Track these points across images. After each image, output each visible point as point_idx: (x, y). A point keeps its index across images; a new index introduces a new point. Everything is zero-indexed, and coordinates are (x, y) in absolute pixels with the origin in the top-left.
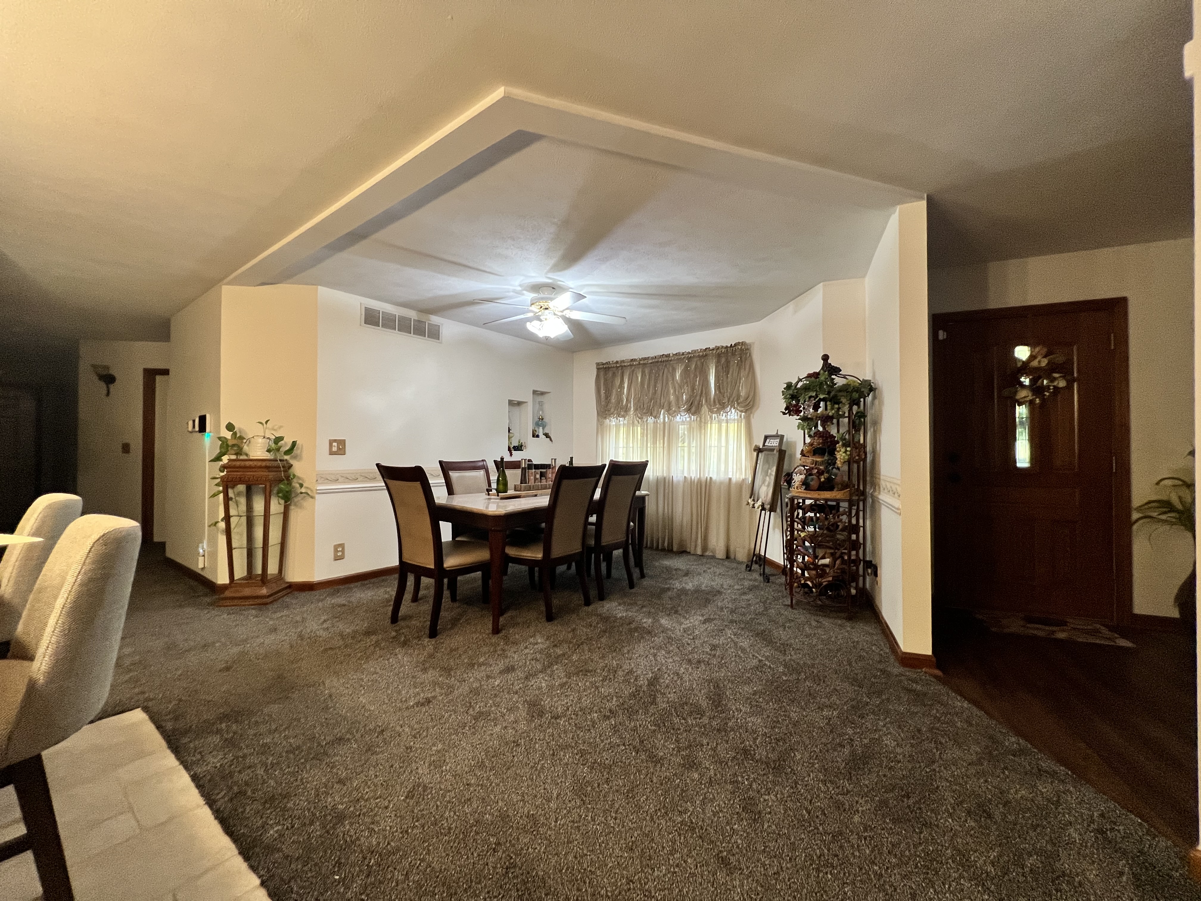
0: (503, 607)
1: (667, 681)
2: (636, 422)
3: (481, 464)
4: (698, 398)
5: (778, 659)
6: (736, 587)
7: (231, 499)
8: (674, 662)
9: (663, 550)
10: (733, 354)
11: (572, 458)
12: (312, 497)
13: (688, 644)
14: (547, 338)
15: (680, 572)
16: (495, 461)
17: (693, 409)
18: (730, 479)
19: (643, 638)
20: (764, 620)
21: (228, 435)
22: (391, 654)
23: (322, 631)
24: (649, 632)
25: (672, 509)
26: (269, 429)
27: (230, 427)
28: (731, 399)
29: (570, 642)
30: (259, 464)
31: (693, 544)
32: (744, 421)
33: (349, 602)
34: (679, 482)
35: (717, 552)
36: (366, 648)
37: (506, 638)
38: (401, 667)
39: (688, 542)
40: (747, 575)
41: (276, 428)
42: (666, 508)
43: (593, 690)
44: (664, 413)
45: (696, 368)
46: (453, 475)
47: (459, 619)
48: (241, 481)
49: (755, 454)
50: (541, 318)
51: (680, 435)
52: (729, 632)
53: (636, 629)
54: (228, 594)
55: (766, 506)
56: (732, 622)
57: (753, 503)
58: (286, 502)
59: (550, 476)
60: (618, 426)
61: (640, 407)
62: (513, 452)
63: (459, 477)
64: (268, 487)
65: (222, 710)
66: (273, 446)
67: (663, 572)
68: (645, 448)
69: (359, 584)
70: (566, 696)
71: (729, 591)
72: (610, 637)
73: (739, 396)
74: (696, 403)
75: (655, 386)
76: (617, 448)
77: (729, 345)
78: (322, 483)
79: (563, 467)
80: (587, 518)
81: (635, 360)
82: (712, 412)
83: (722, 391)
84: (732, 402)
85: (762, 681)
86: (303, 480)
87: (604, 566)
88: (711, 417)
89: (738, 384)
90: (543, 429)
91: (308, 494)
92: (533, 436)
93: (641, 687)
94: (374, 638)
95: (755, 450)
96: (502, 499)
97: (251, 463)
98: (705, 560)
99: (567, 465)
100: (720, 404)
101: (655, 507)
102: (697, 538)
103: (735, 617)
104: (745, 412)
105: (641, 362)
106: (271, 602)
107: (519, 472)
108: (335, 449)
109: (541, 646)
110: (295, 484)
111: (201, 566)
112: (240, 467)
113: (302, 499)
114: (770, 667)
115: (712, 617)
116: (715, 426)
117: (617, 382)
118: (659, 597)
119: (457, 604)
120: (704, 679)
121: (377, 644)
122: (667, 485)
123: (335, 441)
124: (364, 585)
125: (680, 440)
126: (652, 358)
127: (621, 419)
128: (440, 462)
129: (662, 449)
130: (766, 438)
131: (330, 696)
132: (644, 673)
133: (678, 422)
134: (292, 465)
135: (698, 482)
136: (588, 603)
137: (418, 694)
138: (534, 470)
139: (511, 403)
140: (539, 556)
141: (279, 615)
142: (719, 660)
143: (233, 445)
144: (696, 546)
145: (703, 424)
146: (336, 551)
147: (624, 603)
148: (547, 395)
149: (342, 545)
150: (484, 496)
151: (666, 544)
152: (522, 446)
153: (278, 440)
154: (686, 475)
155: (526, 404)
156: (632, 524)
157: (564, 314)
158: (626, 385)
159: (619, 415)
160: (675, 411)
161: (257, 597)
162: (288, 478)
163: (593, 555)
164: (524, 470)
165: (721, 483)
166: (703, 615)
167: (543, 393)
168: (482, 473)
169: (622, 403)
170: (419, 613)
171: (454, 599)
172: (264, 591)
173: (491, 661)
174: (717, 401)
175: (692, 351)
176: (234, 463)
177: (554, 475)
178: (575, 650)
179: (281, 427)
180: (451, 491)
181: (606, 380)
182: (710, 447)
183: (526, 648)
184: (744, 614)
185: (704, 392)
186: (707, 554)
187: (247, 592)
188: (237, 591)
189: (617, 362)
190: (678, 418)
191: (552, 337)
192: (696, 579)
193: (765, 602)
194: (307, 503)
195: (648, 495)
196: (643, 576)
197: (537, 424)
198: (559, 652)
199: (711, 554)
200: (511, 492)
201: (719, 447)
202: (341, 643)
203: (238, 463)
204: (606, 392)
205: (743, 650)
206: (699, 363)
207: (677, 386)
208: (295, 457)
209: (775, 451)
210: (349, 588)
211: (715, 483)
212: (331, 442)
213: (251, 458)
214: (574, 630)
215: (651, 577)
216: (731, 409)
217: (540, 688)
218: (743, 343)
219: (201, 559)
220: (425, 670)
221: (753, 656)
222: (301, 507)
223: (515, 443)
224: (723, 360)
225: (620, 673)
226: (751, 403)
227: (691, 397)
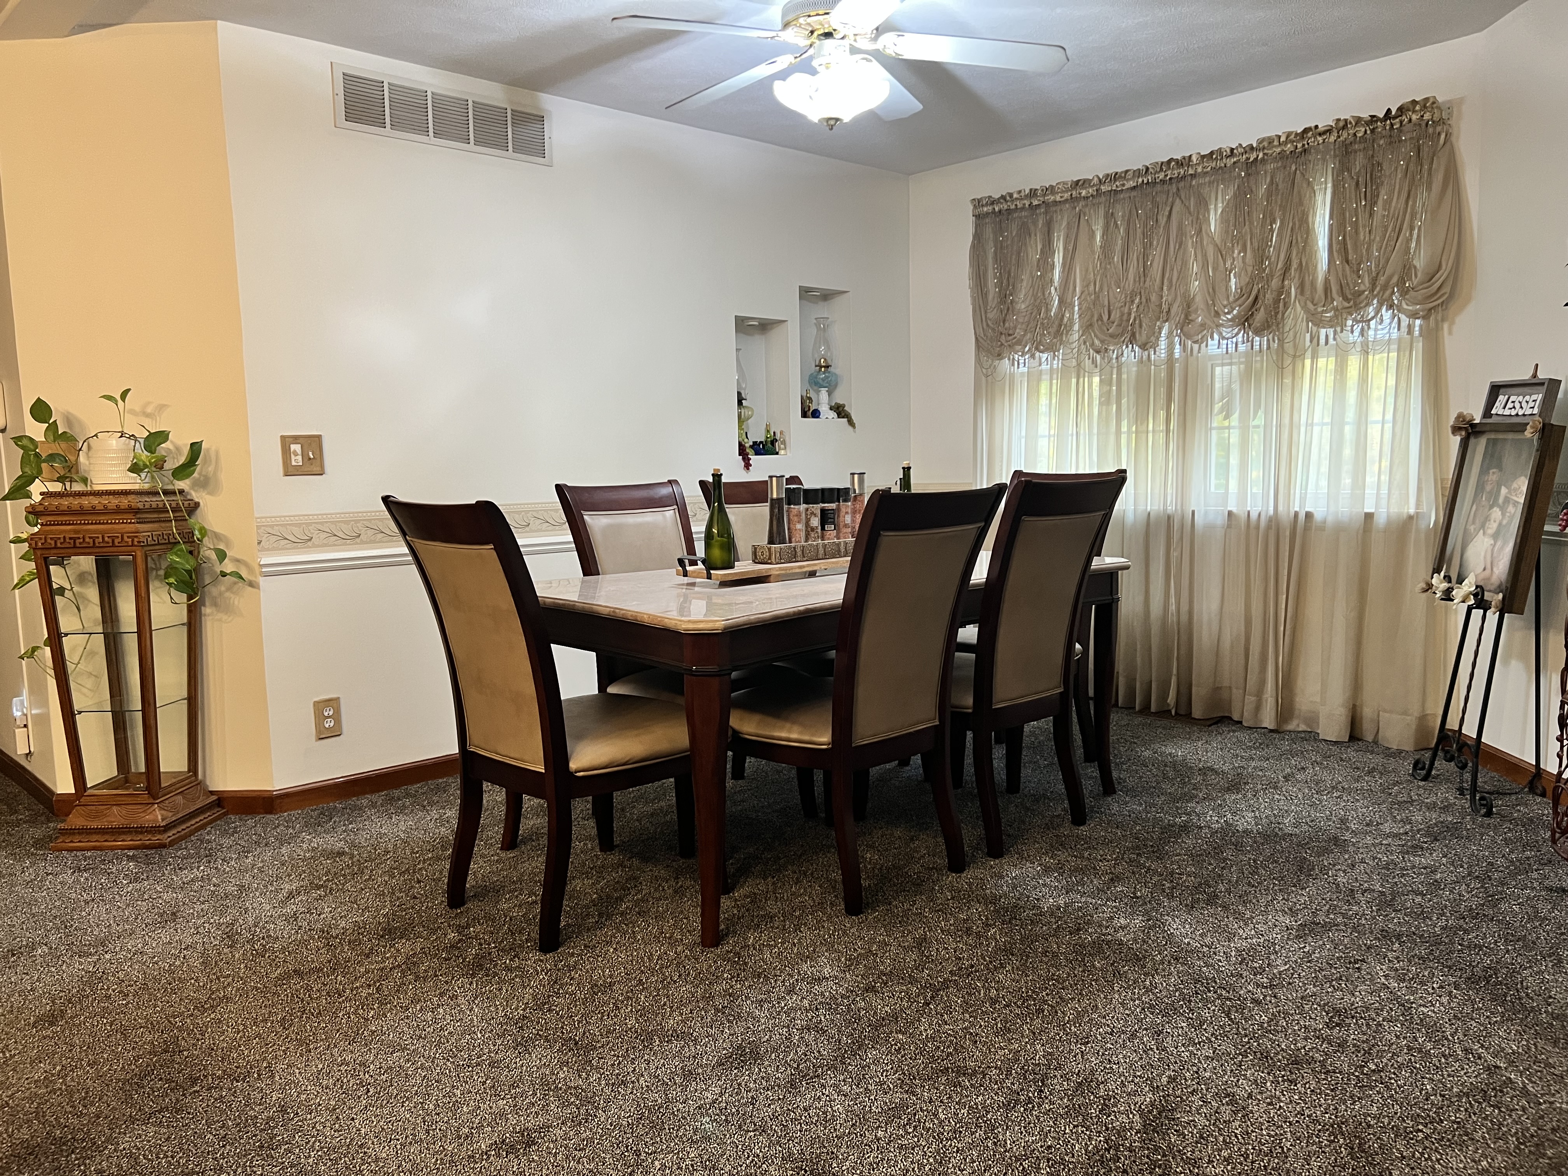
0: (731, 870)
1: (1201, 1121)
2: (1088, 363)
3: (666, 491)
4: (1275, 283)
5: (1548, 1065)
6: (1386, 828)
7: (61, 591)
8: (1216, 1057)
9: (1163, 713)
10: (1394, 140)
11: (907, 470)
12: (251, 584)
13: (1256, 1002)
14: (832, 123)
15: (1213, 779)
16: (702, 484)
17: (1260, 316)
18: (1369, 516)
19: (1118, 974)
20: (1489, 934)
21: (36, 431)
22: (442, 995)
23: (281, 923)
24: (1138, 959)
25: (1191, 602)
26: (132, 412)
27: (41, 411)
28: (1382, 279)
29: (913, 981)
30: (114, 502)
31: (1250, 699)
32: (1419, 345)
33: (353, 845)
34: (1210, 528)
35: (1322, 721)
36: (384, 974)
37: (737, 961)
38: (464, 1033)
39: (1237, 694)
40: (1418, 790)
41: (149, 410)
42: (1173, 600)
43: (980, 1133)
44: (1170, 333)
45: (1269, 194)
46: (595, 522)
47: (620, 899)
48: (77, 547)
49: (1457, 439)
50: (815, 63)
51: (1217, 394)
52: (1381, 970)
53: (1098, 947)
54: (76, 820)
55: (1487, 596)
56: (1385, 935)
57: (1445, 585)
58: (190, 598)
59: (848, 519)
60: (1034, 379)
61: (1100, 318)
62: (754, 459)
63: (609, 526)
64: (140, 560)
65: (25, 1133)
66: (145, 455)
67: (1165, 776)
68: (1112, 438)
69: (378, 798)
70: (901, 1147)
71: (1369, 840)
72: (1023, 969)
73: (1407, 269)
74: (1269, 297)
75: (1145, 256)
76: (1031, 436)
77: (1381, 115)
78: (274, 549)
79: (882, 497)
80: (952, 633)
81: (1085, 183)
82: (1319, 324)
83: (1352, 256)
84: (1385, 288)
85: (1504, 1138)
86: (228, 543)
87: (999, 754)
88: (1315, 339)
89: (1405, 232)
90: (830, 394)
91: (241, 578)
92: (804, 415)
93: (1121, 1132)
94: (404, 947)
95: (1456, 430)
96: (724, 584)
97: (95, 501)
98: (1286, 745)
99: (896, 489)
100: (1346, 299)
101: (1140, 598)
102: (1262, 682)
103: (1395, 922)
104: (1424, 318)
105: (1104, 188)
106: (172, 844)
107: (763, 510)
108: (297, 460)
109: (829, 988)
110: (208, 552)
111: (22, 749)
112: (70, 512)
113: (229, 589)
114: (1525, 1092)
115: (1321, 918)
116: (1326, 364)
117: (1034, 252)
118: (1159, 854)
119: (613, 858)
120: (1316, 1121)
121: (410, 964)
122: (1176, 537)
123: (296, 439)
124: (392, 800)
125: (1217, 407)
126: (1137, 173)
127: (1044, 356)
128: (559, 488)
129: (1162, 436)
130: (1495, 390)
131: (283, 1110)
132: (1131, 1087)
133: (1211, 358)
134: (197, 505)
135: (1269, 527)
136: (957, 864)
137: (502, 1115)
138: (803, 507)
139: (743, 325)
140: (823, 738)
141: (186, 875)
142: (1358, 1059)
143: (52, 457)
144: (1258, 708)
145: (1288, 361)
146: (320, 717)
147: (1060, 868)
148: (838, 301)
149: (333, 703)
150: (672, 575)
151: (1171, 699)
152: (773, 442)
153: (155, 439)
154: (1234, 509)
155: (784, 325)
156: (1078, 646)
157: (879, 45)
158: (1058, 259)
159: (1039, 346)
160: (1203, 326)
161: (141, 830)
162: (188, 537)
163: (970, 735)
164: (776, 505)
165: (1340, 529)
166: (1293, 912)
167: (827, 296)
168: (670, 514)
169: (1048, 310)
170: (520, 880)
171: (606, 841)
172: (157, 815)
173: (698, 1030)
174: (1335, 289)
175: (1260, 141)
176: (56, 502)
177: (859, 518)
178: (927, 1004)
179: (161, 407)
180: (589, 566)
181: (1000, 247)
182: (1310, 425)
183: (791, 991)
184: (1422, 915)
185: (1295, 265)
186: (1291, 726)
187: (116, 817)
188: (97, 816)
189: (1033, 193)
190: (1213, 347)
191: (847, 118)
192: (1263, 802)
193: (1485, 878)
194: (241, 599)
195: (1127, 568)
196: (1109, 787)
197: (814, 382)
198: (883, 1006)
199: (1302, 727)
200: (744, 566)
201: (1337, 424)
202: (325, 956)
203: (65, 502)
204: (1001, 282)
205: (1433, 1030)
206: (1279, 178)
207: (1211, 251)
208: (204, 484)
209: (1528, 433)
210: (355, 808)
211: (1322, 527)
212: (286, 442)
213: (97, 488)
214: (921, 943)
215: (1133, 792)
216: (1378, 311)
217: (827, 1120)
218: (1427, 104)
219: (20, 733)
220: (523, 1046)
221: (1466, 1051)
222: (228, 609)
223: (757, 435)
224: (1359, 162)
225: (1056, 1083)
226: (1447, 289)
227: (1251, 284)
